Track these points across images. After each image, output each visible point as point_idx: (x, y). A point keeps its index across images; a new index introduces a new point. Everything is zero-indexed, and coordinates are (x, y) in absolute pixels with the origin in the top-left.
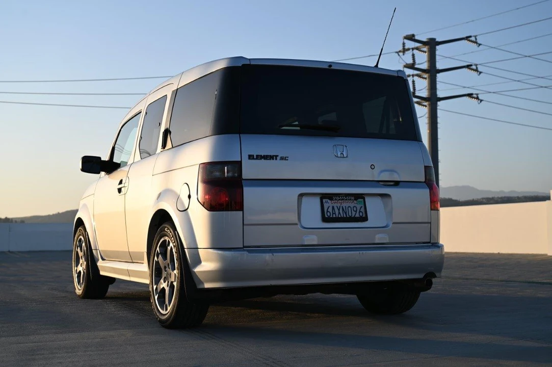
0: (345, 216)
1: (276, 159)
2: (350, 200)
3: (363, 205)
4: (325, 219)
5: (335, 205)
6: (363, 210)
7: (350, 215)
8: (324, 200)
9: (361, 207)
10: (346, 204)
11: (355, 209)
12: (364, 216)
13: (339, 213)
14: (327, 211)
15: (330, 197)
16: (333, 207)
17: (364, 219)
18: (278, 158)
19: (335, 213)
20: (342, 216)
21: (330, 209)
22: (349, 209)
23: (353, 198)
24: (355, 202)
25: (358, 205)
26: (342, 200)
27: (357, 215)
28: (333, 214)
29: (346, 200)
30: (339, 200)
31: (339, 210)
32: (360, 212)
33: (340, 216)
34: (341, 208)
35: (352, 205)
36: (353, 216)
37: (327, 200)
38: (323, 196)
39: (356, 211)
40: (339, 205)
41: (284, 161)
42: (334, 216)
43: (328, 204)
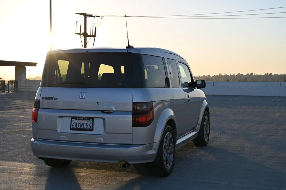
0: (81, 128)
1: (52, 99)
2: (85, 120)
3: (92, 123)
4: (71, 129)
5: (77, 122)
6: (91, 125)
7: (84, 127)
8: (72, 120)
9: (91, 123)
10: (83, 122)
11: (87, 125)
12: (91, 128)
13: (79, 126)
14: (73, 125)
15: (76, 118)
16: (76, 123)
17: (91, 130)
18: (53, 99)
19: (76, 126)
20: (80, 128)
21: (74, 124)
22: (84, 124)
23: (87, 119)
24: (88, 121)
25: (89, 122)
26: (81, 119)
27: (88, 128)
28: (75, 126)
29: (83, 120)
30: (80, 119)
31: (79, 124)
32: (89, 126)
33: (78, 128)
34: (80, 123)
35: (86, 122)
36: (85, 128)
37: (74, 119)
38: (73, 118)
39: (87, 126)
40: (79, 122)
41: (55, 100)
42: (76, 127)
43: (74, 121)
